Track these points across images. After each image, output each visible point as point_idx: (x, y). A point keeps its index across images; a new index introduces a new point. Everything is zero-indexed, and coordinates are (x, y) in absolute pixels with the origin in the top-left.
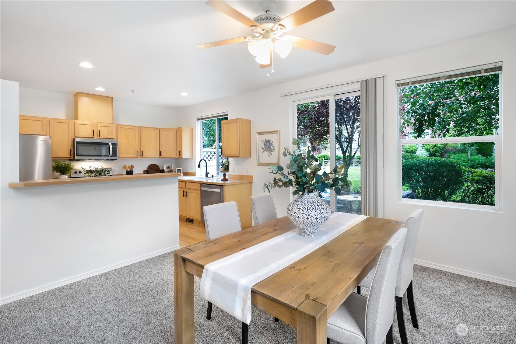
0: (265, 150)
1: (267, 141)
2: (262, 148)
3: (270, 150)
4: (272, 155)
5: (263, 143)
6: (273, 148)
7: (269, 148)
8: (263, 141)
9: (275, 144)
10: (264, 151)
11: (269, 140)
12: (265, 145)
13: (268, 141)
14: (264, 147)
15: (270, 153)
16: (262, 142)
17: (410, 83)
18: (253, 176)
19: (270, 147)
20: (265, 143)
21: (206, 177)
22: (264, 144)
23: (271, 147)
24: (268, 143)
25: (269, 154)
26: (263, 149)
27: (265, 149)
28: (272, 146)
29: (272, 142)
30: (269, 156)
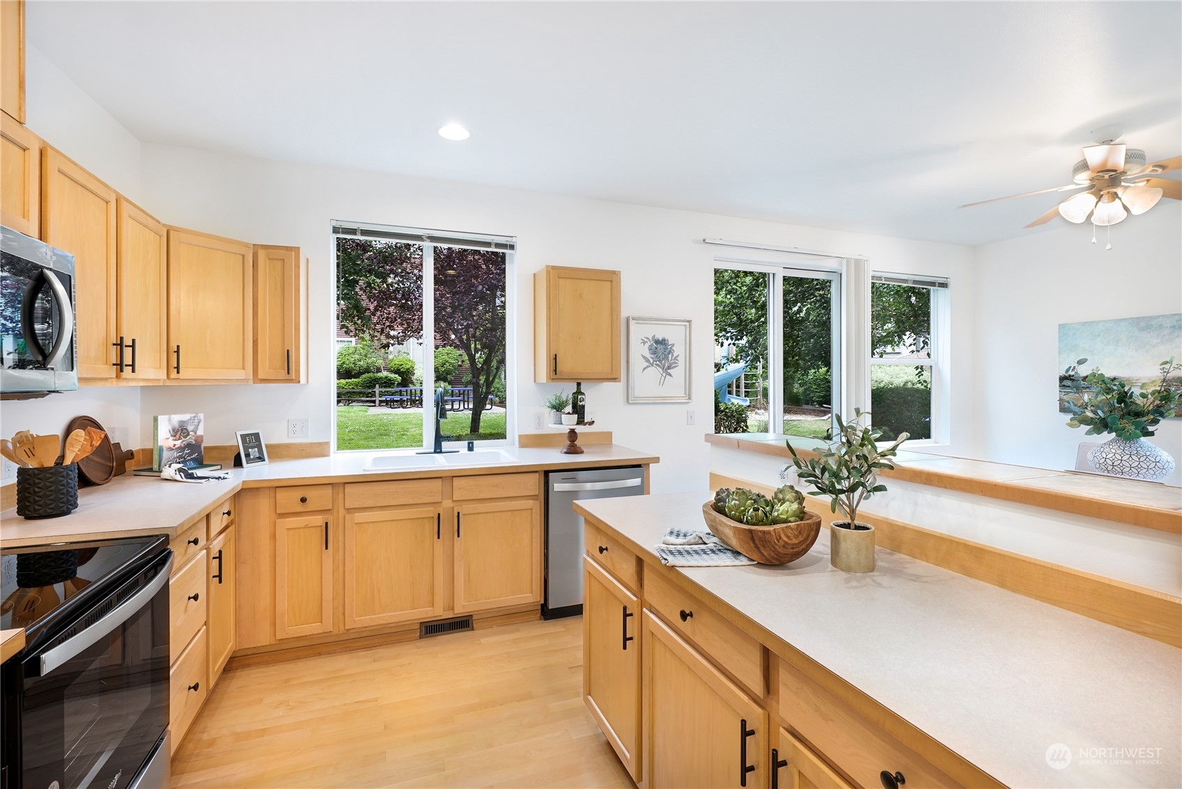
0: (652, 365)
1: (657, 342)
2: (644, 357)
3: (665, 363)
4: (670, 375)
5: (647, 345)
6: (676, 358)
7: (663, 359)
8: (646, 340)
9: (679, 350)
10: (648, 367)
11: (664, 340)
12: (654, 352)
13: (662, 342)
14: (648, 355)
15: (667, 370)
16: (644, 343)
17: (883, 279)
18: (611, 433)
19: (666, 358)
20: (651, 345)
21: (435, 452)
22: (650, 349)
23: (670, 356)
24: (660, 347)
25: (664, 374)
26: (648, 361)
27: (652, 361)
28: (673, 355)
29: (673, 345)
30: (663, 378)
